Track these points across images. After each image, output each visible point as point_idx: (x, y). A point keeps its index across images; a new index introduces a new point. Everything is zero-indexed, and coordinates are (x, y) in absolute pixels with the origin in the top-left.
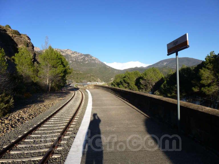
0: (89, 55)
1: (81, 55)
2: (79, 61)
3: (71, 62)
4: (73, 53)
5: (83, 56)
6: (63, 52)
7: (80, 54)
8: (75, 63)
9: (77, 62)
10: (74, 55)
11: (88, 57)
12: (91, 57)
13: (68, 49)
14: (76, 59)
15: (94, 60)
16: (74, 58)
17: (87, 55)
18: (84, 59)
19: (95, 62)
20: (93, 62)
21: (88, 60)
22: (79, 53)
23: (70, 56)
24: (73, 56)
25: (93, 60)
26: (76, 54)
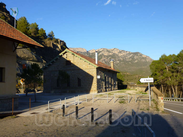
0: (138, 53)
1: (130, 54)
2: (127, 60)
3: (118, 62)
4: (120, 52)
5: (132, 55)
6: (110, 51)
7: (128, 53)
8: (123, 63)
9: (124, 61)
10: (122, 54)
11: (137, 55)
12: (141, 55)
13: (115, 48)
14: (124, 58)
15: (145, 58)
16: (121, 57)
17: (136, 54)
18: (133, 58)
19: (146, 61)
20: (144, 60)
21: (137, 59)
22: (126, 52)
23: (117, 55)
24: (120, 55)
25: (143, 58)
26: (123, 53)
